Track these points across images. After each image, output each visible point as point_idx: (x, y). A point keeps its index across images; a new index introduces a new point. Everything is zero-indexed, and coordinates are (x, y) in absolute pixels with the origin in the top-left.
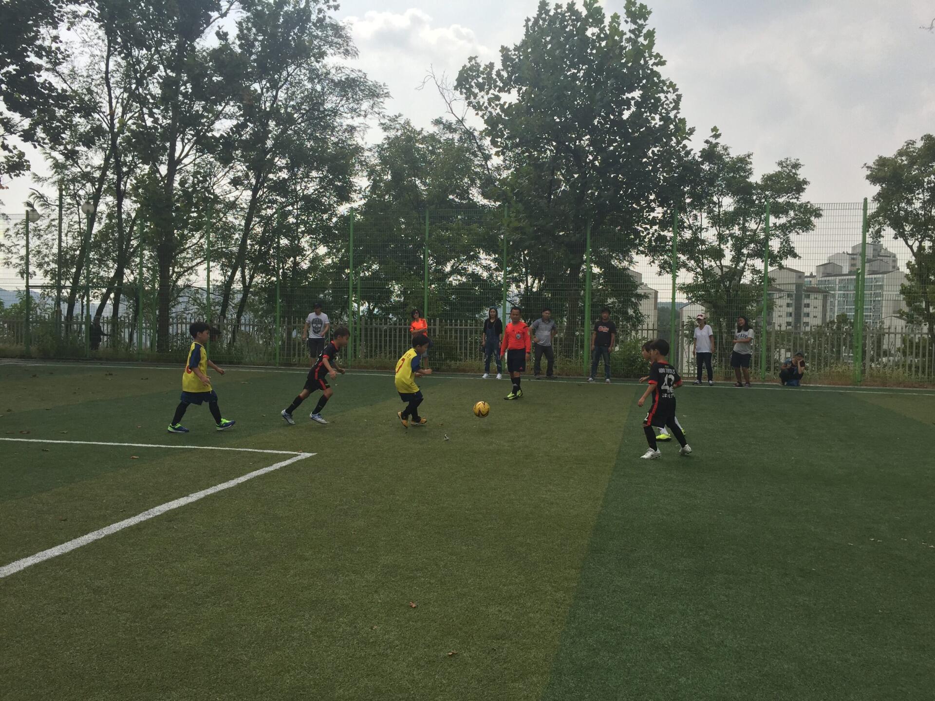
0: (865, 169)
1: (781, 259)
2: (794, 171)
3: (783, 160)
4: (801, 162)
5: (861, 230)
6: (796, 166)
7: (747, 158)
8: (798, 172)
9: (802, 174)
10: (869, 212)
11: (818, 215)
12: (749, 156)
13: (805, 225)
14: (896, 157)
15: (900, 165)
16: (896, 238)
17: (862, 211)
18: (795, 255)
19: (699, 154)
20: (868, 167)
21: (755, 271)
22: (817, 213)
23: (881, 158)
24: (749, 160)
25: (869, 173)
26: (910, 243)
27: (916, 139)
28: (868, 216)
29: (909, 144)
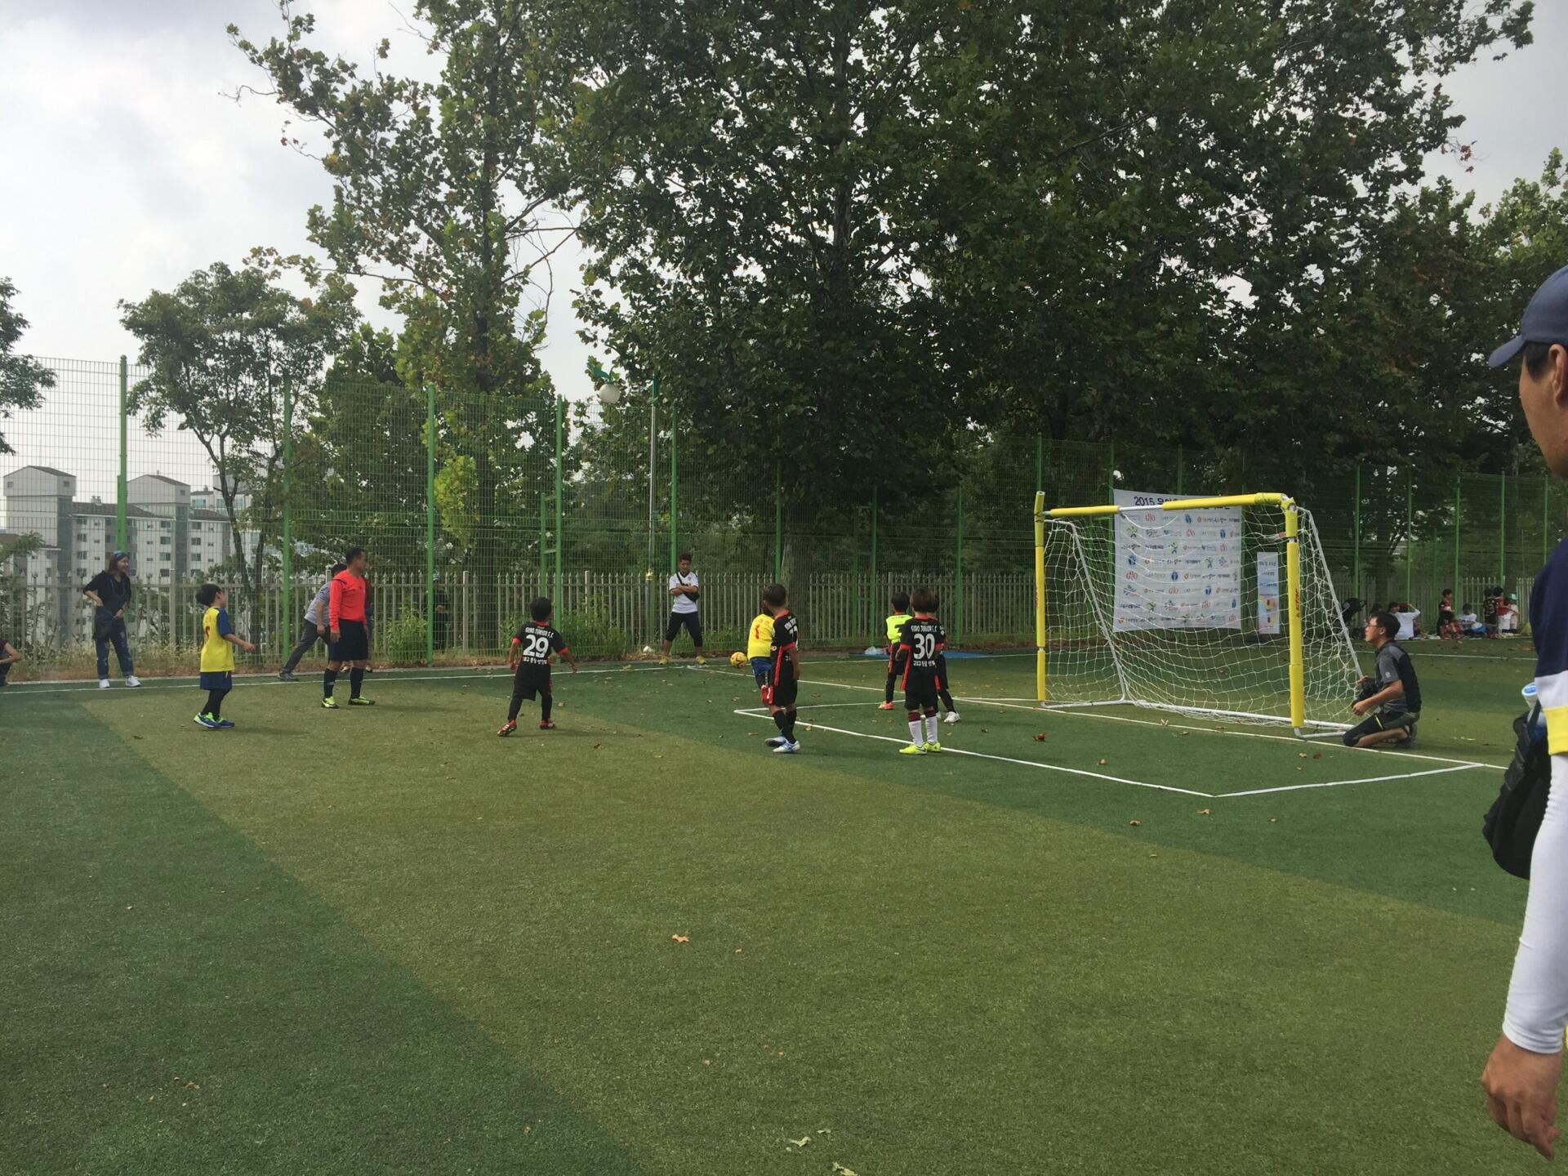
0: (122, 309)
4: (14, 283)
5: (118, 410)
6: (5, 290)
8: (10, 301)
9: (15, 306)
10: (132, 383)
11: (49, 383)
13: (25, 398)
14: (179, 295)
15: (182, 309)
16: (182, 427)
17: (118, 380)
20: (127, 306)
22: (47, 379)
23: (155, 293)
25: (129, 315)
26: (207, 438)
27: (206, 269)
28: (129, 389)
29: (198, 277)
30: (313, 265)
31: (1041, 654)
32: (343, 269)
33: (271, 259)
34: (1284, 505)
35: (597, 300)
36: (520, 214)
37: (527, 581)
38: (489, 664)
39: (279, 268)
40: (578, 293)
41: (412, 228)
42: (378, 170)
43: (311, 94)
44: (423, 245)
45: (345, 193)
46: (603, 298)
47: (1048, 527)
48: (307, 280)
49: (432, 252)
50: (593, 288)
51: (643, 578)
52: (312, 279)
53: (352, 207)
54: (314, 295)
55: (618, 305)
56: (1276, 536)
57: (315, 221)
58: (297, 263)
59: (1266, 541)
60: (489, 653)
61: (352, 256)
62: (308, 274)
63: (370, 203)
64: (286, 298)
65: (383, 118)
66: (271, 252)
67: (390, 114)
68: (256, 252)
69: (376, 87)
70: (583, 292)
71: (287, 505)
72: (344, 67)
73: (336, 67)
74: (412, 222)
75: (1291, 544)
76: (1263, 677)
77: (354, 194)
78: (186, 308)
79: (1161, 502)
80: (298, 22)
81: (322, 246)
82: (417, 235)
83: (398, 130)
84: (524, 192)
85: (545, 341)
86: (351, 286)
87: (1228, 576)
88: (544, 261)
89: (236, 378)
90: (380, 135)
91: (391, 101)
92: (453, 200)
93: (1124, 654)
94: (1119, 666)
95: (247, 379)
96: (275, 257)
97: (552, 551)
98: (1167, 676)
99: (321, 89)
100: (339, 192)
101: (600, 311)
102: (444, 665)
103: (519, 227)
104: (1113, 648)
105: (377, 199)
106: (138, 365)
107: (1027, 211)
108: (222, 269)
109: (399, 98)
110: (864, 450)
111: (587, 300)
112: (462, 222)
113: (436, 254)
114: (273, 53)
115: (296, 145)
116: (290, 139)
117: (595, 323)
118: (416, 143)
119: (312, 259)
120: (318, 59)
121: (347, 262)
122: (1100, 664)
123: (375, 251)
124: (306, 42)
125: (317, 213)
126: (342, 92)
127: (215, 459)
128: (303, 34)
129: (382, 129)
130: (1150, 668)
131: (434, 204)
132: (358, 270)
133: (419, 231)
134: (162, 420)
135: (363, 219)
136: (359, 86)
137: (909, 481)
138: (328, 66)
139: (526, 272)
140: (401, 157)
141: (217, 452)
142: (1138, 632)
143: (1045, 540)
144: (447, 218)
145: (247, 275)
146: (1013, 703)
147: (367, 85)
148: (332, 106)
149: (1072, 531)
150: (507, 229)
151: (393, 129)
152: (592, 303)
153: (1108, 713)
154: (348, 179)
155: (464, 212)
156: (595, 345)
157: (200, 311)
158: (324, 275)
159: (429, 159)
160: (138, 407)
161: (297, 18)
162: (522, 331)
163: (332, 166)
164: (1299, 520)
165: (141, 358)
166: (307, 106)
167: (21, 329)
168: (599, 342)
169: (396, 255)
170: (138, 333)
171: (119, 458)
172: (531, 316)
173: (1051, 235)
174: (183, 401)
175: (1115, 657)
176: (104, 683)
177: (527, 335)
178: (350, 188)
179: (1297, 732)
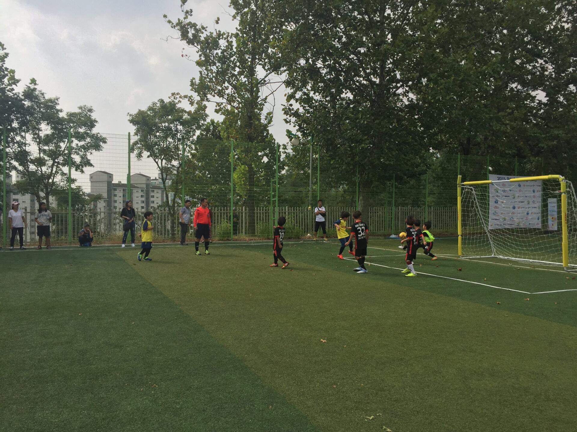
0: (129, 116)
1: (83, 167)
2: (89, 113)
3: (82, 106)
4: (93, 108)
5: (127, 151)
6: (90, 110)
7: (56, 101)
8: (92, 114)
9: (94, 116)
10: (132, 141)
11: (105, 142)
12: (57, 99)
13: (97, 147)
14: (148, 111)
15: (148, 115)
16: (148, 157)
17: (127, 141)
18: (91, 165)
19: (22, 94)
21: (63, 174)
23: (140, 110)
24: (57, 102)
25: (131, 118)
26: (157, 160)
27: (156, 101)
28: (131, 144)
29: (154, 104)
30: (192, 98)
31: (460, 238)
32: (202, 100)
33: (178, 96)
34: (560, 180)
35: (291, 108)
36: (264, 77)
37: (266, 210)
38: (252, 240)
39: (181, 99)
40: (284, 106)
41: (226, 84)
42: (215, 64)
43: (192, 38)
44: (230, 91)
45: (203, 73)
46: (293, 107)
47: (463, 189)
48: (190, 104)
49: (233, 93)
50: (290, 103)
51: (307, 209)
52: (192, 103)
53: (205, 78)
54: (192, 109)
55: (298, 109)
56: (557, 192)
57: (192, 84)
58: (187, 98)
59: (552, 194)
60: (252, 236)
61: (205, 95)
62: (190, 102)
63: (211, 77)
64: (183, 111)
65: (216, 45)
66: (178, 94)
67: (219, 44)
68: (173, 94)
69: (214, 35)
70: (286, 105)
71: (183, 183)
72: (203, 28)
73: (200, 28)
74: (226, 82)
75: (563, 195)
76: (551, 247)
77: (206, 73)
78: (150, 115)
79: (508, 179)
80: (187, 12)
81: (195, 92)
82: (228, 86)
83: (221, 49)
84: (265, 70)
85: (272, 123)
86: (205, 105)
87: (536, 208)
88: (272, 94)
89: (166, 139)
90: (215, 52)
91: (219, 39)
92: (240, 73)
93: (494, 238)
94: (491, 243)
95: (170, 140)
96: (179, 95)
97: (275, 199)
98: (511, 246)
99: (195, 36)
100: (201, 72)
101: (292, 111)
102: (236, 240)
103: (263, 82)
104: (489, 235)
105: (214, 75)
106: (134, 135)
107: (455, 67)
108: (162, 101)
109: (222, 38)
110: (390, 161)
111: (287, 108)
112: (243, 81)
113: (234, 93)
114: (179, 23)
115: (186, 57)
116: (184, 55)
117: (290, 116)
118: (228, 53)
119: (192, 96)
120: (194, 25)
121: (204, 97)
122: (484, 242)
123: (213, 93)
124: (190, 19)
125: (194, 81)
126: (203, 37)
127: (159, 168)
128: (189, 16)
129: (216, 50)
130: (504, 243)
131: (234, 75)
132: (208, 100)
133: (229, 85)
134: (142, 154)
135: (209, 82)
136: (209, 34)
137: (407, 172)
138: (197, 27)
139: (266, 98)
140: (223, 59)
141: (160, 165)
142: (500, 229)
143: (462, 194)
144: (238, 80)
145: (170, 103)
146: (449, 256)
147: (211, 33)
148: (199, 42)
149: (472, 191)
150: (259, 83)
151: (219, 49)
152: (289, 109)
153: (487, 261)
154: (204, 68)
155: (244, 78)
156: (290, 124)
157: (154, 116)
158: (196, 102)
159: (232, 59)
160: (134, 150)
161: (187, 10)
162: (264, 120)
163: (199, 63)
164: (566, 185)
165: (135, 133)
166: (190, 42)
167: (95, 124)
168: (291, 123)
169: (221, 94)
170: (134, 124)
171: (128, 168)
172: (267, 114)
173: (464, 76)
174: (149, 147)
175: (490, 239)
176: (123, 246)
177: (266, 121)
178: (205, 71)
179: (565, 269)
